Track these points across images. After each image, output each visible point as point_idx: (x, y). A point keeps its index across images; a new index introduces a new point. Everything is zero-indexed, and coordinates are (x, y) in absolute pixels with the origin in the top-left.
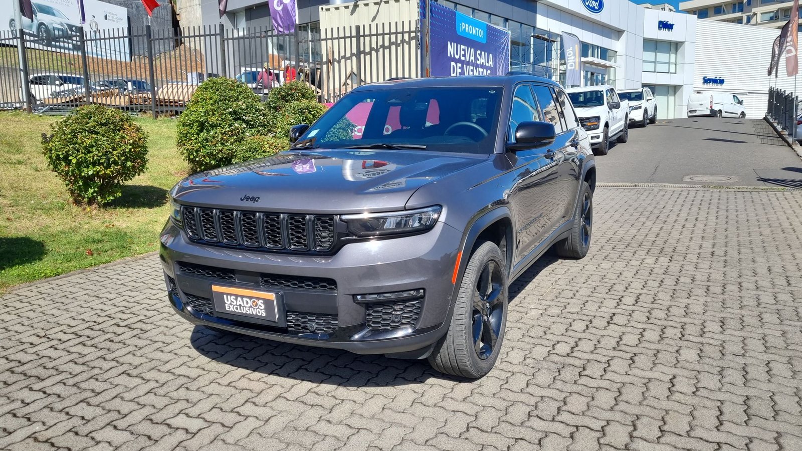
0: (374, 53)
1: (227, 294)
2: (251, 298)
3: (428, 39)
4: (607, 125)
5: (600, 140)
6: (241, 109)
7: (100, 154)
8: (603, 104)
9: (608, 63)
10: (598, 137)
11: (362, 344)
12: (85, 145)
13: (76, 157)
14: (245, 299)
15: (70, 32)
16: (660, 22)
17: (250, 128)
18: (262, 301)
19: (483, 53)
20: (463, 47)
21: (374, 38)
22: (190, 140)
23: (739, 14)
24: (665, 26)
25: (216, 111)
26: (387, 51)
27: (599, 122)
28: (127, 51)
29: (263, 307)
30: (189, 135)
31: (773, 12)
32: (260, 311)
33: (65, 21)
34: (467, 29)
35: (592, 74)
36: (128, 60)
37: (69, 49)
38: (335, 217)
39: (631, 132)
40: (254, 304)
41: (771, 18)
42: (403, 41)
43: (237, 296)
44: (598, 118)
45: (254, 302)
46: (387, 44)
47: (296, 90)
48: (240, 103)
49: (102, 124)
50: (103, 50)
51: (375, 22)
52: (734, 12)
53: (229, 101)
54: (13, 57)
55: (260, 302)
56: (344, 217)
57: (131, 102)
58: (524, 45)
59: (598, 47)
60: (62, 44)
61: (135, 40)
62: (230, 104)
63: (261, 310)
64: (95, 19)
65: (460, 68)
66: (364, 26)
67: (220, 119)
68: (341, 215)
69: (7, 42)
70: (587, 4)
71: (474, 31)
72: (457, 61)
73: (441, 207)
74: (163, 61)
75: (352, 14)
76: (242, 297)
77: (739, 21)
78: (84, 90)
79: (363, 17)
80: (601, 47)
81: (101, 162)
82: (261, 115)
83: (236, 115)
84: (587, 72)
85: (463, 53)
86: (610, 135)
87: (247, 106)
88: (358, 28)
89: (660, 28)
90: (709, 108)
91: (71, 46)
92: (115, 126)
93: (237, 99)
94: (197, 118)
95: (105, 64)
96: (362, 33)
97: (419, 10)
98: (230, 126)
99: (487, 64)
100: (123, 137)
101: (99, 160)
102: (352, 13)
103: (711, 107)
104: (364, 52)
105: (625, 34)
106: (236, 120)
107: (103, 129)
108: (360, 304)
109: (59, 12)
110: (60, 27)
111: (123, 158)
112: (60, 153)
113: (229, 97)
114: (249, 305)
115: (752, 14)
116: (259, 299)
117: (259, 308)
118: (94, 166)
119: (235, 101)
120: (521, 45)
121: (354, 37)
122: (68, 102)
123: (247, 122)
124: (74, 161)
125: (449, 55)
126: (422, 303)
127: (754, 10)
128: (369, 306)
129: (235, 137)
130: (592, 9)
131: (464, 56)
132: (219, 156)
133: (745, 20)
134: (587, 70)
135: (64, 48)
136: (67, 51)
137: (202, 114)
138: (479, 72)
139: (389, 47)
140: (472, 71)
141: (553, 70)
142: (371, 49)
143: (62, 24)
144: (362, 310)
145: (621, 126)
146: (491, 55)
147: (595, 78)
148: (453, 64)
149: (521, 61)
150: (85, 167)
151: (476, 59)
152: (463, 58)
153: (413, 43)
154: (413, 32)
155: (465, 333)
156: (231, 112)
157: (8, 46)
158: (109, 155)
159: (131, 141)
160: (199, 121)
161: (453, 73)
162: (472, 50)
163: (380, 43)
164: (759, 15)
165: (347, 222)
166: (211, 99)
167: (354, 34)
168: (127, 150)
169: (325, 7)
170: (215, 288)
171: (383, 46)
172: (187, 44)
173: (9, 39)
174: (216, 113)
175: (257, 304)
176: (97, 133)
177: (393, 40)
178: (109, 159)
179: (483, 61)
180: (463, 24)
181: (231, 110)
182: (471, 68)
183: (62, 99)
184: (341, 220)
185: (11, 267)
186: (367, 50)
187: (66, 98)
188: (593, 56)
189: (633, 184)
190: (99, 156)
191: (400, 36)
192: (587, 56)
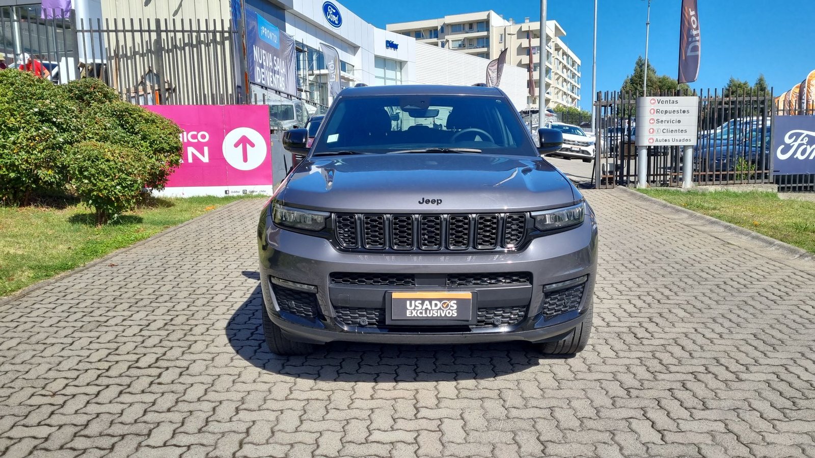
1: (411, 300)
2: (440, 300)
3: (245, 41)
6: (49, 108)
9: (347, 75)
11: (543, 330)
14: (433, 303)
16: (387, 42)
17: (61, 132)
18: (455, 302)
19: (278, 59)
20: (264, 52)
21: (179, 35)
23: (435, 40)
24: (391, 45)
25: (15, 111)
29: (455, 307)
31: (461, 40)
32: (451, 312)
34: (266, 33)
38: (526, 214)
40: (445, 306)
41: (460, 46)
42: (215, 41)
43: (423, 300)
45: (445, 303)
47: (94, 88)
48: (48, 101)
51: (180, 15)
52: (431, 38)
53: (31, 98)
55: (452, 303)
62: (34, 102)
63: (452, 310)
65: (263, 73)
66: (166, 20)
67: (23, 121)
68: (530, 212)
70: (329, 17)
71: (271, 36)
76: (430, 300)
77: (436, 44)
79: (161, 11)
82: (73, 117)
83: (43, 116)
85: (264, 57)
87: (57, 106)
88: (158, 22)
89: (387, 46)
90: (433, 123)
96: (163, 28)
97: (230, 9)
98: (37, 129)
99: (282, 71)
102: (146, 5)
103: (434, 122)
104: (167, 48)
105: (360, 50)
106: (42, 122)
113: (31, 94)
114: (438, 307)
115: (445, 40)
116: (450, 299)
117: (449, 309)
121: (153, 31)
123: (58, 126)
125: (254, 59)
126: (584, 287)
127: (447, 37)
128: (547, 295)
129: (44, 143)
130: (333, 23)
131: (265, 61)
132: (23, 166)
133: (440, 44)
138: (277, 78)
140: (272, 77)
146: (283, 62)
148: (258, 67)
151: (274, 65)
152: (264, 64)
153: (227, 44)
154: (227, 32)
156: (36, 112)
162: (271, 55)
164: (450, 42)
165: (535, 218)
167: (153, 27)
170: (396, 295)
175: (448, 305)
179: (279, 67)
180: (263, 27)
181: (36, 110)
182: (271, 74)
184: (531, 217)
186: (171, 47)
191: (211, 35)
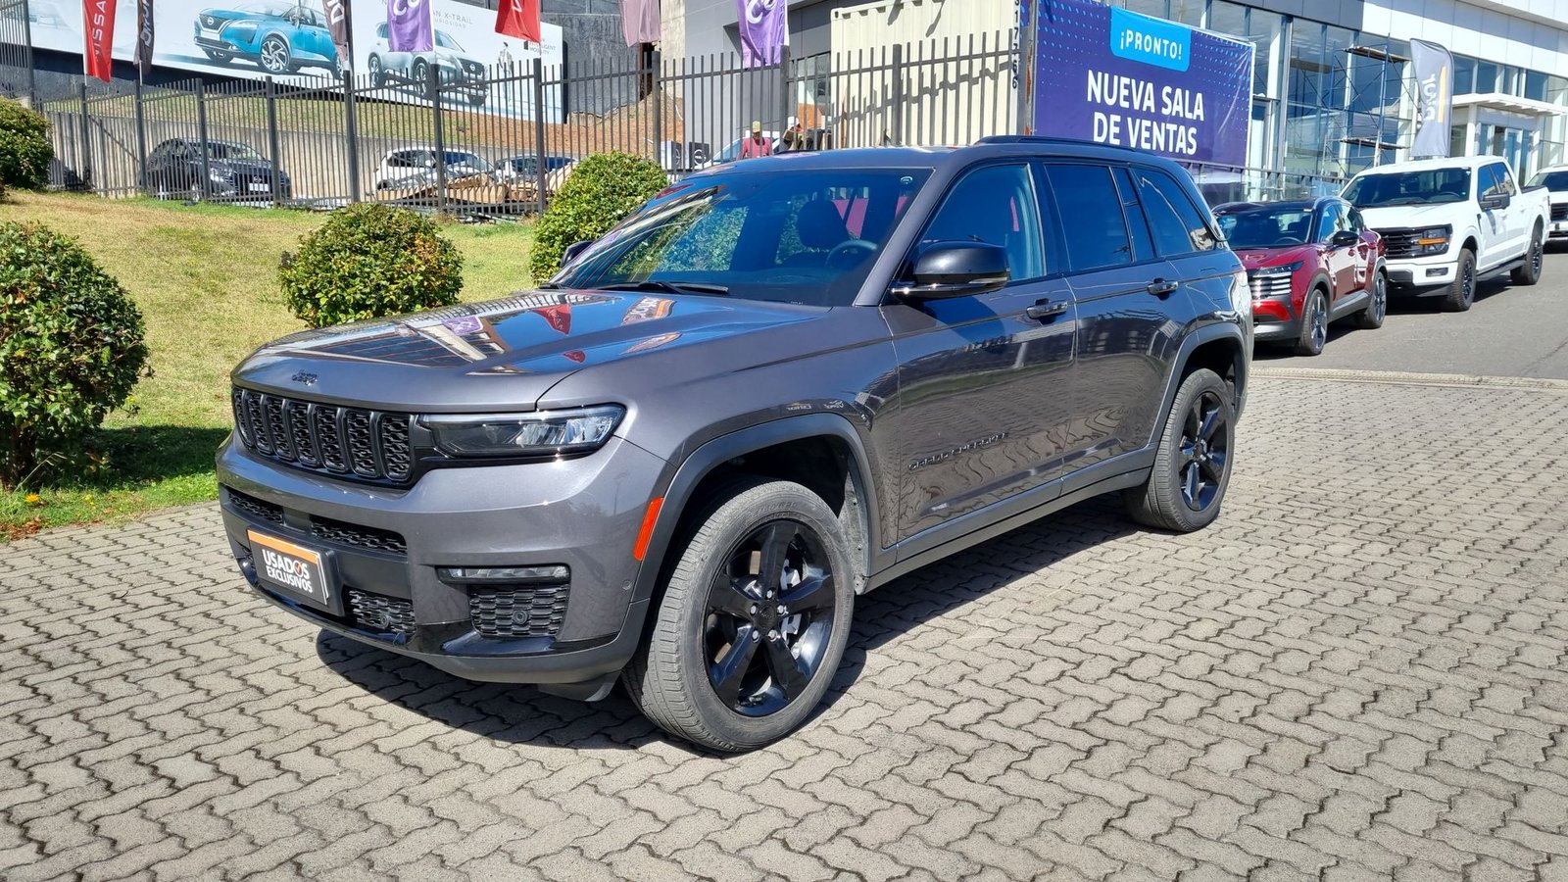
0: (927, 98)
1: (267, 548)
2: (293, 558)
3: (1031, 68)
4: (1470, 244)
5: (1451, 277)
7: (367, 290)
8: (1466, 198)
9: (1540, 106)
10: (1444, 271)
11: (461, 660)
12: (341, 272)
13: (327, 294)
14: (287, 560)
15: (466, 74)
18: (306, 565)
19: (1179, 92)
20: (1125, 80)
21: (927, 69)
22: (549, 267)
25: (594, 214)
26: (951, 94)
27: (1448, 239)
28: (559, 104)
29: (308, 575)
30: (547, 258)
32: (305, 583)
33: (458, 54)
34: (1138, 42)
35: (1499, 130)
36: (559, 120)
37: (463, 104)
38: (412, 417)
39: (1549, 261)
40: (298, 570)
42: (984, 72)
43: (277, 553)
44: (1447, 230)
45: (298, 565)
46: (952, 79)
48: (639, 199)
49: (377, 237)
50: (518, 104)
51: (932, 36)
53: (619, 195)
54: (369, 119)
55: (304, 566)
56: (426, 419)
57: (507, 197)
58: (1327, 70)
59: (1520, 70)
60: (453, 95)
61: (573, 87)
62: (621, 200)
63: (306, 580)
64: (508, 50)
65: (1116, 124)
66: (909, 44)
67: (599, 229)
68: (421, 414)
69: (368, 94)
71: (1157, 46)
72: (1108, 111)
73: (624, 408)
74: (616, 123)
75: (890, 22)
76: (284, 555)
78: (435, 176)
79: (911, 28)
80: (1528, 71)
81: (368, 303)
84: (1485, 126)
85: (1124, 92)
86: (1480, 267)
88: (897, 49)
91: (467, 99)
92: (399, 240)
93: (634, 193)
94: (561, 226)
95: (519, 129)
96: (904, 60)
97: (1018, 8)
99: (1189, 115)
100: (411, 262)
101: (364, 300)
102: (891, 20)
104: (908, 96)
107: (377, 245)
108: (455, 584)
109: (449, 38)
110: (449, 64)
111: (407, 297)
112: (303, 287)
113: (621, 188)
114: (291, 571)
116: (302, 560)
117: (303, 577)
118: (356, 312)
119: (630, 194)
120: (1321, 69)
121: (888, 67)
122: (411, 197)
124: (323, 302)
125: (1089, 99)
126: (567, 591)
128: (473, 589)
131: (1129, 98)
134: (1485, 121)
135: (457, 102)
136: (460, 108)
137: (570, 220)
138: (1167, 132)
139: (956, 87)
140: (1149, 129)
141: (1400, 124)
142: (922, 90)
143: (452, 60)
144: (461, 597)
145: (1520, 246)
146: (1199, 96)
147: (1506, 138)
148: (1098, 116)
149: (1320, 104)
150: (342, 312)
151: (1159, 103)
152: (1125, 104)
153: (1003, 75)
154: (1004, 53)
155: (678, 660)
156: (620, 215)
157: (368, 100)
158: (383, 292)
159: (423, 268)
160: (563, 233)
161: (1100, 134)
162: (1150, 86)
163: (939, 79)
165: (433, 429)
166: (588, 191)
167: (889, 61)
168: (415, 283)
169: (841, 11)
170: (253, 535)
171: (945, 85)
172: (670, 90)
173: (371, 89)
174: (593, 217)
175: (301, 570)
176: (365, 253)
177: (964, 71)
178: (381, 299)
179: (1179, 108)
180: (1129, 32)
181: (620, 212)
182: (1146, 123)
183: (402, 192)
184: (423, 425)
185: (171, 477)
186: (915, 93)
187: (408, 192)
188: (1506, 90)
189: (1477, 379)
190: (364, 294)
191: (977, 63)
192: (1492, 90)
